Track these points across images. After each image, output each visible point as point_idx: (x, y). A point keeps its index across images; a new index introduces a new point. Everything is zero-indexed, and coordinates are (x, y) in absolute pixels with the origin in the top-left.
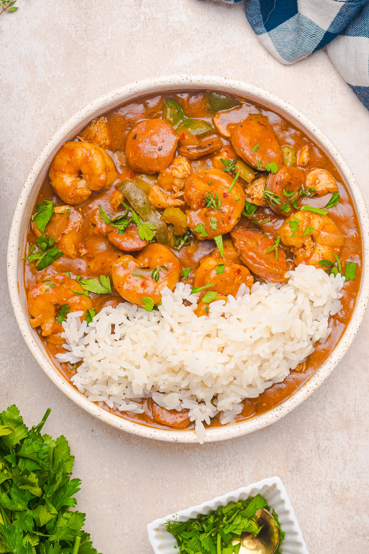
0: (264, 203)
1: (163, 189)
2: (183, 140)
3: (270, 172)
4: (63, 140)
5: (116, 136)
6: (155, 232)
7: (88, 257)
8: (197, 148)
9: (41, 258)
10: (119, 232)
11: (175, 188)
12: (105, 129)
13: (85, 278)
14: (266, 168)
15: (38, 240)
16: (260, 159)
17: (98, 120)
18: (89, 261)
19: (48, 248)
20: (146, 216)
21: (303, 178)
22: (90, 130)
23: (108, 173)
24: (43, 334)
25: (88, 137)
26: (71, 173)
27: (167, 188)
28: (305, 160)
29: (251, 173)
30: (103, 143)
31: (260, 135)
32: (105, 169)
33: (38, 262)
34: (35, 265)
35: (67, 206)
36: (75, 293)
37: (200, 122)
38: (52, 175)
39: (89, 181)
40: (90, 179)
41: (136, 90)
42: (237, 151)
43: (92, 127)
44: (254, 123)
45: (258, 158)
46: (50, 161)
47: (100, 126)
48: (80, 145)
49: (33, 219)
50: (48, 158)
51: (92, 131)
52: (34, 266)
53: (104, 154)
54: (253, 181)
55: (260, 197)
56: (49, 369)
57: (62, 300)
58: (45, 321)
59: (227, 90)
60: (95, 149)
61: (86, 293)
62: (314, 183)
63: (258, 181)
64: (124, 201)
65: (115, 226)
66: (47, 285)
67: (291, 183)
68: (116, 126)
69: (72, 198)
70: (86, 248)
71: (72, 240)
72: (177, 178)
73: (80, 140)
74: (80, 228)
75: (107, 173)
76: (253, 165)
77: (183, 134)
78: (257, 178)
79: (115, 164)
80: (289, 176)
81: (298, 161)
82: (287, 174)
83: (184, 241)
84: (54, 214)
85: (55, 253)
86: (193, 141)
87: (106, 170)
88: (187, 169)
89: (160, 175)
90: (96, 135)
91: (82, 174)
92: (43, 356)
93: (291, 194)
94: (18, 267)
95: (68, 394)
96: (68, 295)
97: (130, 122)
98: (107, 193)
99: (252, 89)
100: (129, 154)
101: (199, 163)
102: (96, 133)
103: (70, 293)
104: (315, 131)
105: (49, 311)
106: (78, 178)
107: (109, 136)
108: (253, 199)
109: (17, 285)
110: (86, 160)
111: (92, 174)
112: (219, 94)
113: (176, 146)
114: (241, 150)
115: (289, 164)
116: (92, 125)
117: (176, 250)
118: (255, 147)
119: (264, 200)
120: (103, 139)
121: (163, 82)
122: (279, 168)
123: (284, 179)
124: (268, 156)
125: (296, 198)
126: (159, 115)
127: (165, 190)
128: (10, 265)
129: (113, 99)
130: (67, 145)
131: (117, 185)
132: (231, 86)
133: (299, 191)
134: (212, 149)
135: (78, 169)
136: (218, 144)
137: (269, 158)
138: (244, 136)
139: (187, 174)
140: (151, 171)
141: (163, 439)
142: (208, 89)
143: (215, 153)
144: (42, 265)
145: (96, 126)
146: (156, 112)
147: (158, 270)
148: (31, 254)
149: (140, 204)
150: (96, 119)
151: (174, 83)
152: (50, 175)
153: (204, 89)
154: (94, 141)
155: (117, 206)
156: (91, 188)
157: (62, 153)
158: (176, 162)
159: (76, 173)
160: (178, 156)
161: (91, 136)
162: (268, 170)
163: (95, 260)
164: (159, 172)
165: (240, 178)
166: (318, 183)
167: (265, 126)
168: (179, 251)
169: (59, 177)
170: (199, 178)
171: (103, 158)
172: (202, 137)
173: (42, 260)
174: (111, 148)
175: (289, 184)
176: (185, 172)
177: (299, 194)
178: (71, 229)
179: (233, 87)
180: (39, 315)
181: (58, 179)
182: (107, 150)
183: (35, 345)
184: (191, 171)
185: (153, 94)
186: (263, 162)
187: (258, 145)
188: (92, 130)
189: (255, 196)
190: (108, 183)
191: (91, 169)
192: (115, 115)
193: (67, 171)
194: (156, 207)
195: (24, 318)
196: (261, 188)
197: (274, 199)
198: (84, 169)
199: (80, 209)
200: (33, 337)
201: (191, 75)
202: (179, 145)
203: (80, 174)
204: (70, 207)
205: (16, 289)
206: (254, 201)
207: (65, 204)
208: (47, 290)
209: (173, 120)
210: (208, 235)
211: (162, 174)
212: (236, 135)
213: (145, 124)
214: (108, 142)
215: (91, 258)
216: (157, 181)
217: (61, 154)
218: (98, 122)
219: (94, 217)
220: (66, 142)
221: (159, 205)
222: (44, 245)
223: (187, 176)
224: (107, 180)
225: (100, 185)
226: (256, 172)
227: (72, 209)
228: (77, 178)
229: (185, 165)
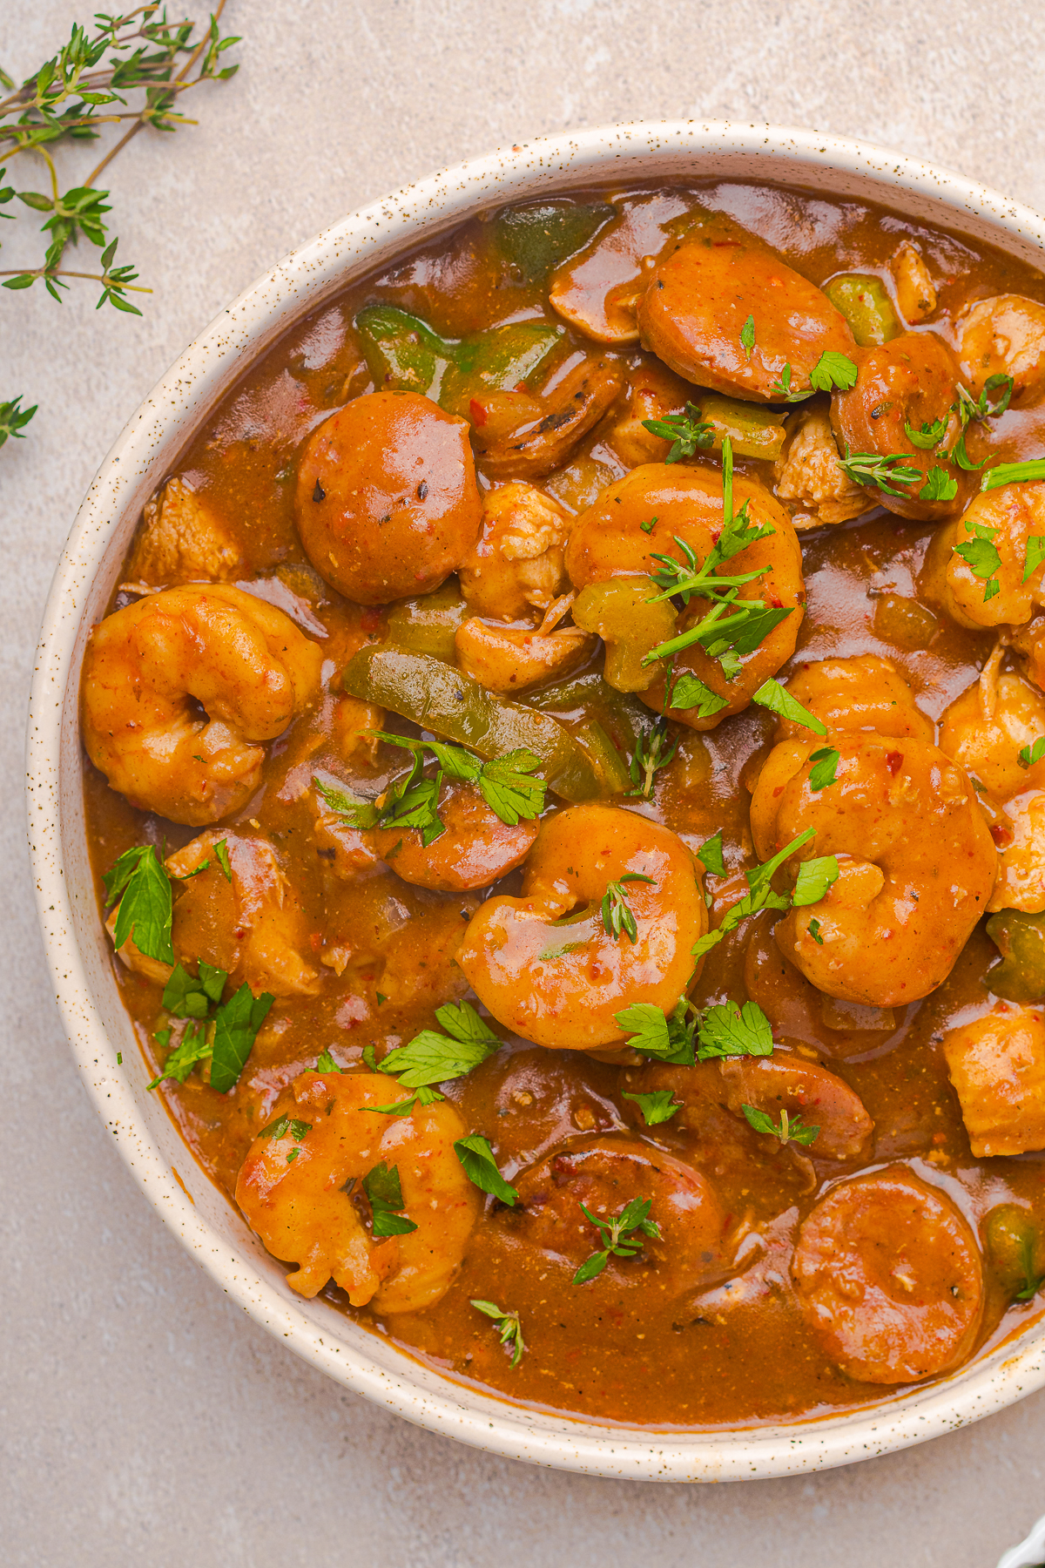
0: (858, 505)
1: (499, 617)
2: (483, 424)
3: (835, 389)
4: (81, 628)
5: (251, 519)
6: (542, 775)
7: (360, 968)
8: (543, 429)
9: (206, 1052)
10: (423, 837)
11: (536, 598)
12: (202, 514)
13: (392, 1041)
14: (815, 386)
15: (166, 996)
16: (782, 362)
17: (165, 499)
18: (371, 978)
19: (213, 1006)
20: (486, 736)
21: (946, 359)
22: (151, 544)
23: (287, 657)
24: (356, 1301)
25: (156, 570)
26: (162, 722)
27: (511, 610)
28: (926, 292)
29: (767, 425)
30: (216, 565)
31: (734, 282)
32: (270, 650)
33: (207, 1069)
34: (200, 1082)
35: (205, 835)
36: (388, 1113)
37: (508, 332)
38: (105, 757)
39: (237, 719)
40: (237, 710)
41: (237, 338)
42: (691, 374)
43: (156, 532)
44: (693, 252)
45: (773, 364)
46: (73, 715)
47: (179, 516)
48: (147, 613)
49: (113, 935)
50: (64, 713)
51: (159, 547)
52: (200, 1088)
53: (240, 601)
54: (787, 444)
55: (837, 491)
56: (420, 1403)
57: (358, 1157)
58: (339, 1254)
59: (540, 183)
60: (204, 599)
61: (426, 1096)
62: (990, 356)
63: (804, 439)
64: (387, 728)
65: (402, 823)
66: (282, 1137)
67: (919, 396)
68: (234, 485)
69: (208, 800)
70: (340, 941)
71: (280, 940)
72: (525, 560)
73: (135, 597)
74: (285, 887)
75: (281, 660)
76: (768, 395)
77: (472, 403)
78: (795, 431)
79: (293, 614)
80: (904, 371)
81: (901, 307)
82: (892, 370)
83: (651, 760)
84: (176, 885)
85: (246, 1009)
86: (519, 409)
87: (274, 650)
88: (544, 513)
89: (465, 577)
90: (179, 552)
91: (200, 703)
92: (378, 1371)
93: (936, 431)
94: (147, 1120)
95: (524, 1454)
96: (369, 1132)
97: (275, 452)
98: (315, 723)
99: (623, 137)
100: (327, 557)
101: (575, 473)
102: (177, 546)
103: (373, 1121)
104: (899, 172)
105: (336, 1218)
106: (195, 724)
107: (227, 533)
108: (812, 511)
109: (173, 1182)
110: (192, 652)
111: (233, 691)
112: (524, 209)
113: (472, 455)
114: (706, 363)
115: (879, 337)
116: (151, 528)
117: (641, 798)
118: (745, 332)
119: (853, 493)
120: (213, 553)
121: (316, 265)
122: (858, 361)
123: (890, 391)
124: (801, 339)
125: (957, 439)
126: (361, 381)
127: (507, 618)
128: (118, 1129)
129: (178, 405)
130: (104, 635)
131: (338, 681)
132: (545, 163)
133: (956, 409)
134: (594, 405)
135: (178, 696)
136: (607, 378)
137: (808, 343)
138: (689, 311)
139: (554, 528)
140: (429, 580)
141: (912, 1441)
142: (481, 212)
143: (611, 413)
144: (227, 1071)
145: (165, 522)
146: (346, 376)
147: (617, 896)
148: (165, 1055)
149: (447, 706)
150: (155, 497)
151: (354, 249)
152: (96, 762)
153: (466, 217)
154: (185, 573)
155: (373, 750)
156: (254, 734)
157: (100, 668)
158: (496, 506)
159: (178, 712)
160: (493, 485)
161: (165, 564)
162: (826, 387)
163: (390, 964)
164: (459, 571)
165: (739, 460)
166: (1007, 349)
167: (735, 244)
168: (648, 799)
169: (130, 753)
170: (602, 528)
171: (245, 616)
172: (542, 381)
173: (215, 1055)
174: (251, 569)
175: (915, 398)
176: (545, 528)
177: (960, 419)
178: (260, 904)
179: (556, 162)
180: (310, 1249)
181: (128, 760)
182: (241, 584)
183: (337, 1345)
184: (562, 514)
185: (305, 321)
186: (796, 368)
187: (750, 320)
188: (159, 542)
189: (817, 496)
190: (302, 690)
191: (222, 673)
192: (212, 449)
193: (147, 719)
194: (504, 692)
195: (252, 1278)
196: (826, 459)
197: (889, 474)
198: (201, 686)
199: (253, 822)
200: (316, 1324)
201: (397, 195)
202: (480, 444)
203: (195, 710)
204: (215, 834)
205: (177, 1198)
206: (820, 515)
207: (197, 832)
208: (291, 1158)
209: (417, 375)
210: (726, 704)
211: (471, 572)
212: (660, 325)
213: (328, 431)
214: (230, 554)
215: (372, 966)
216: (464, 605)
217: (96, 673)
218: (166, 504)
219: (313, 825)
220: (94, 626)
221: (513, 679)
222: (197, 1002)
223: (556, 538)
224: (293, 684)
225: (279, 711)
226: (781, 412)
227: (228, 838)
228: (190, 727)
229: (532, 504)
